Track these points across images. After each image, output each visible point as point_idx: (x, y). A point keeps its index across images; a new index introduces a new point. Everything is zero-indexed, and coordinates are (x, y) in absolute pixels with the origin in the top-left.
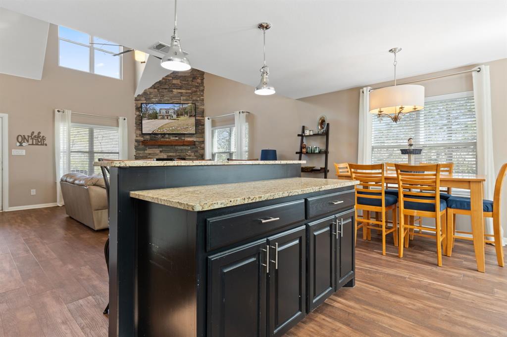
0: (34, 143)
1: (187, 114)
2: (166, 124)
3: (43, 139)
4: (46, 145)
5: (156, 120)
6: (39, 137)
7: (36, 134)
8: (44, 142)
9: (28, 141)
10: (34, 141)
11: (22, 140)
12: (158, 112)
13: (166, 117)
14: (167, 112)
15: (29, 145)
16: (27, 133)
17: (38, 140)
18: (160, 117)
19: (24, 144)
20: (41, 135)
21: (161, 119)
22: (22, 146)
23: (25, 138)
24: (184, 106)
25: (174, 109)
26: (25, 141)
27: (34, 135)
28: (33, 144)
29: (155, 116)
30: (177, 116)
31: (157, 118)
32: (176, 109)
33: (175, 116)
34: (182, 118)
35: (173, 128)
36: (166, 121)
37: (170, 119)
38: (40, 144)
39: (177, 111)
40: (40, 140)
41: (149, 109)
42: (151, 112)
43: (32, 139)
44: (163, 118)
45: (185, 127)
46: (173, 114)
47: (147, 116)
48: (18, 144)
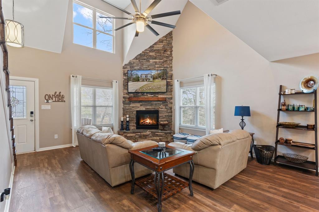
0: (57, 100)
1: (160, 78)
2: (145, 85)
3: (63, 97)
4: (65, 101)
5: (139, 82)
6: (60, 95)
7: (58, 93)
8: (63, 99)
9: (52, 99)
10: (57, 98)
11: (48, 98)
12: (140, 76)
13: (145, 80)
14: (146, 76)
15: (53, 101)
16: (52, 93)
17: (59, 98)
18: (141, 80)
19: (50, 101)
20: (61, 94)
21: (142, 81)
22: (49, 102)
23: (50, 97)
24: (158, 72)
25: (151, 74)
26: (51, 99)
27: (57, 94)
28: (55, 101)
29: (137, 79)
30: (153, 79)
31: (139, 81)
32: (153, 74)
33: (151, 80)
34: (157, 80)
35: (150, 87)
36: (145, 83)
37: (148, 81)
38: (60, 101)
39: (153, 76)
40: (60, 98)
41: (133, 75)
42: (134, 77)
43: (55, 97)
44: (143, 81)
45: (158, 87)
46: (150, 78)
47: (132, 79)
48: (46, 101)
